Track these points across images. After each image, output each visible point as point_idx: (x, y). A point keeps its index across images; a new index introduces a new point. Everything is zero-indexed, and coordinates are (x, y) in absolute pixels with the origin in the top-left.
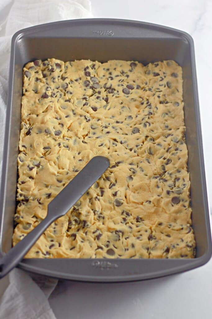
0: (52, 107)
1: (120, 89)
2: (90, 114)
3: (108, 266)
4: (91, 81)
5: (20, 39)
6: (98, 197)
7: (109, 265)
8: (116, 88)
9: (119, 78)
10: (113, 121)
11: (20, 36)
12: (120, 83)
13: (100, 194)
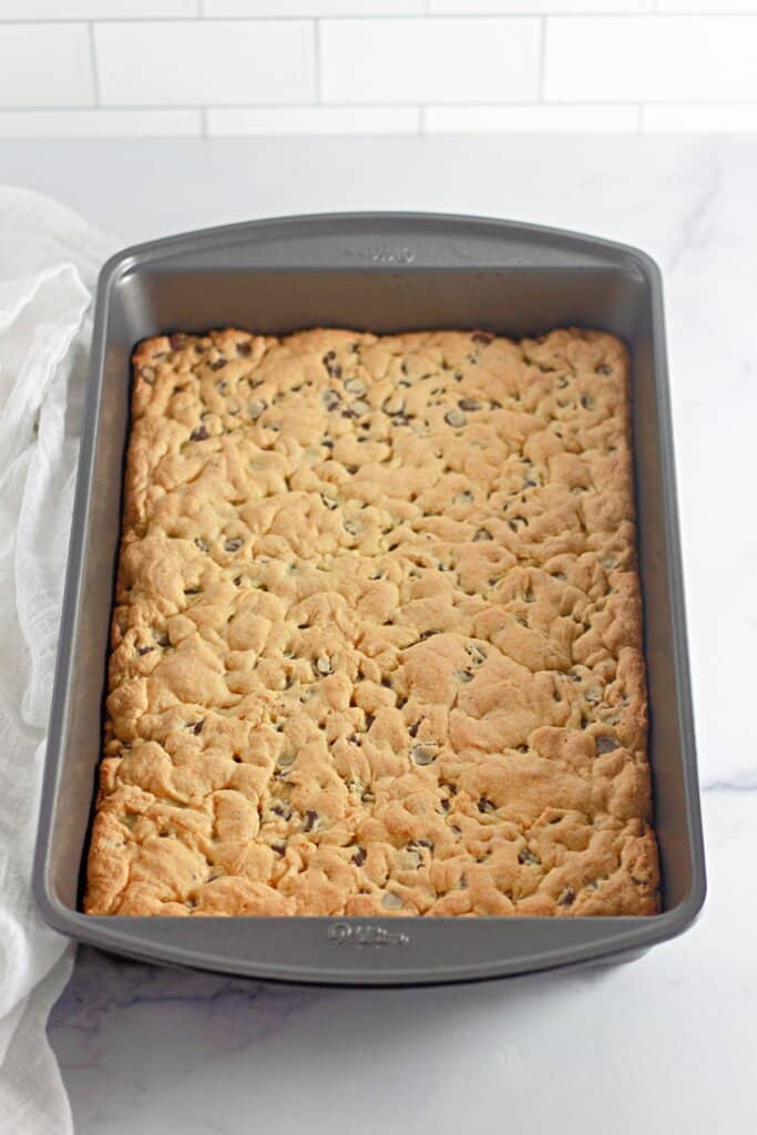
0: (216, 465)
1: (437, 414)
2: (339, 486)
3: (379, 939)
4: (344, 394)
5: (128, 273)
6: (358, 736)
7: (381, 934)
8: (422, 411)
9: (432, 383)
10: (414, 509)
11: (128, 263)
12: (435, 398)
13: (363, 725)
